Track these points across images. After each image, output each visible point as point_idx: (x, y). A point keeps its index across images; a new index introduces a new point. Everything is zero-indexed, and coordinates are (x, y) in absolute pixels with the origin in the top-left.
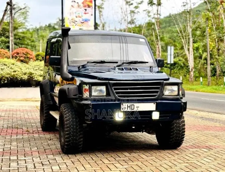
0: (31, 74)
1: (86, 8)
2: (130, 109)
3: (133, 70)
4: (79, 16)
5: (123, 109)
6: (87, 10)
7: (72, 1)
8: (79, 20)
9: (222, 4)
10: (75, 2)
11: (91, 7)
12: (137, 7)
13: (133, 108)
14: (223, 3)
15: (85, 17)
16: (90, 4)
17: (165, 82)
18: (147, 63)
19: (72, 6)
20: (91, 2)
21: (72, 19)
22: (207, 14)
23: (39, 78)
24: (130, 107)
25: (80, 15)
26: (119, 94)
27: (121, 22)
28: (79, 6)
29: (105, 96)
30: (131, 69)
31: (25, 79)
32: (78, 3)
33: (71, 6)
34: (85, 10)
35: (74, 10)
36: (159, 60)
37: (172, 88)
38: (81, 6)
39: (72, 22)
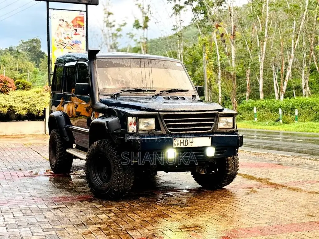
0: (11, 107)
1: (76, 28)
2: (183, 145)
3: (181, 100)
4: (68, 38)
5: (175, 145)
6: (77, 31)
7: (60, 20)
8: (69, 42)
9: (217, 29)
10: (63, 20)
11: (83, 27)
12: (119, 30)
13: (186, 144)
14: (219, 28)
15: (75, 38)
16: (81, 24)
17: (219, 113)
18: (188, 91)
19: (60, 25)
20: (82, 21)
21: (60, 41)
22: (203, 38)
23: (21, 112)
24: (183, 142)
25: (70, 36)
26: (170, 127)
27: (101, 46)
28: (68, 26)
29: (154, 130)
30: (177, 98)
31: (4, 113)
32: (67, 22)
33: (58, 26)
34: (75, 31)
35: (62, 30)
36: (199, 88)
37: (226, 119)
38: (70, 26)
39: (60, 44)
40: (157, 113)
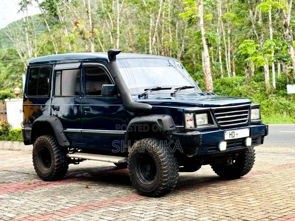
9: (76, 26)
13: (234, 136)
17: (251, 105)
24: (231, 134)
29: (207, 124)
40: (209, 108)
